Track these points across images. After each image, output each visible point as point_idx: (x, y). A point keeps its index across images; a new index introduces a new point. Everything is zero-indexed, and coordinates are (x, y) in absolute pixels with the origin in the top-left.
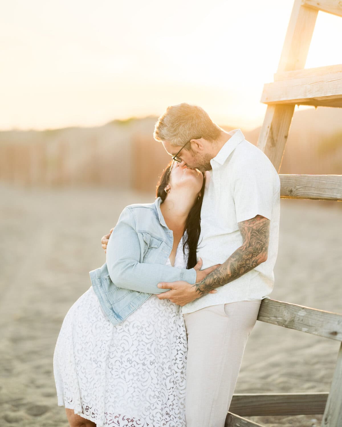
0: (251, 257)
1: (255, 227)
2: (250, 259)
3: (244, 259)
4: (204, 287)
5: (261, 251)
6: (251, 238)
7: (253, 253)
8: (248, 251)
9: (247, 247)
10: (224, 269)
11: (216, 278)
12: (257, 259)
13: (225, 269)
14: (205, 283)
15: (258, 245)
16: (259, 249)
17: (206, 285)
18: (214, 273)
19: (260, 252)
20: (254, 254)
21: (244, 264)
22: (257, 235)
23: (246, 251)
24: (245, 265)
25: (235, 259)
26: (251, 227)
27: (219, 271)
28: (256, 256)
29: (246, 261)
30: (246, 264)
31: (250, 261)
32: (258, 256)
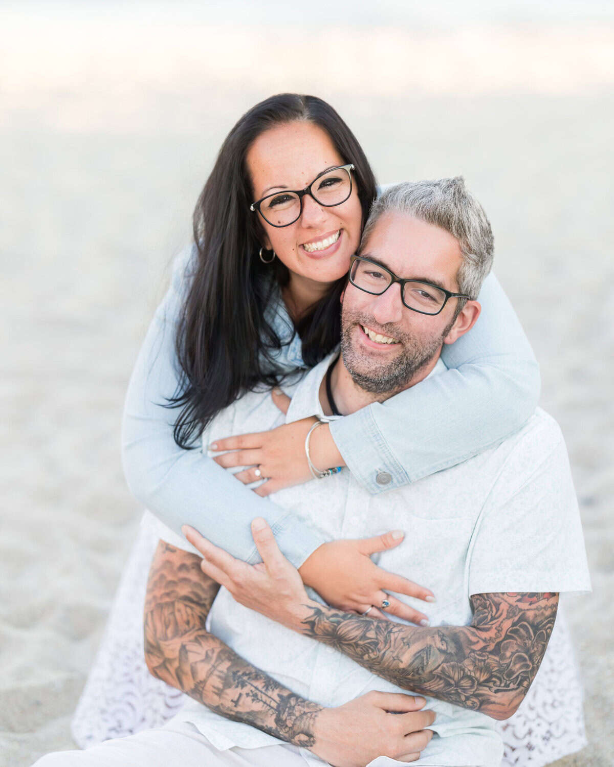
0: (482, 679)
1: (530, 614)
2: (476, 683)
3: (464, 670)
4: (327, 631)
5: (515, 686)
6: (507, 637)
7: (495, 676)
8: (484, 661)
9: (488, 649)
10: (403, 639)
11: (371, 639)
12: (493, 699)
13: (405, 641)
14: (338, 625)
15: (518, 666)
16: (514, 676)
17: (335, 630)
18: (375, 624)
19: (512, 686)
20: (495, 682)
21: (453, 679)
22: (529, 638)
23: (480, 655)
24: (453, 682)
25: (444, 647)
26: (521, 610)
27: (390, 632)
28: (497, 691)
29: (462, 678)
30: (457, 684)
31: (472, 686)
32: (499, 694)
